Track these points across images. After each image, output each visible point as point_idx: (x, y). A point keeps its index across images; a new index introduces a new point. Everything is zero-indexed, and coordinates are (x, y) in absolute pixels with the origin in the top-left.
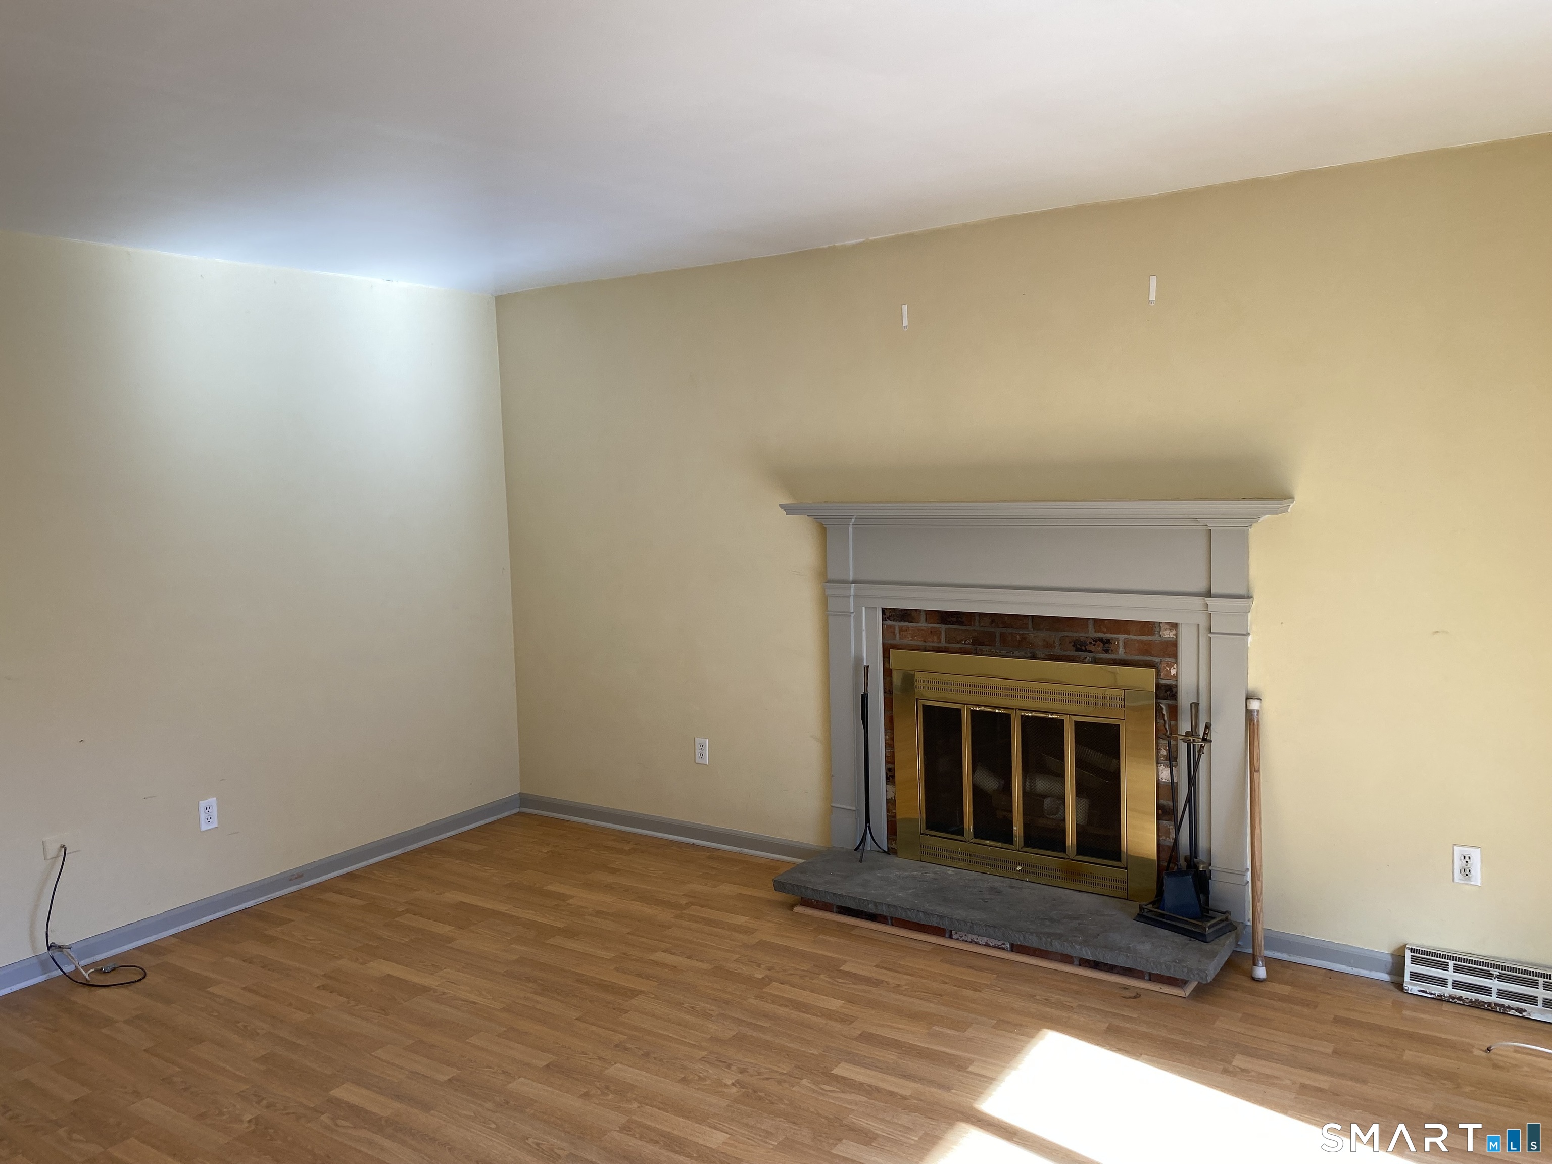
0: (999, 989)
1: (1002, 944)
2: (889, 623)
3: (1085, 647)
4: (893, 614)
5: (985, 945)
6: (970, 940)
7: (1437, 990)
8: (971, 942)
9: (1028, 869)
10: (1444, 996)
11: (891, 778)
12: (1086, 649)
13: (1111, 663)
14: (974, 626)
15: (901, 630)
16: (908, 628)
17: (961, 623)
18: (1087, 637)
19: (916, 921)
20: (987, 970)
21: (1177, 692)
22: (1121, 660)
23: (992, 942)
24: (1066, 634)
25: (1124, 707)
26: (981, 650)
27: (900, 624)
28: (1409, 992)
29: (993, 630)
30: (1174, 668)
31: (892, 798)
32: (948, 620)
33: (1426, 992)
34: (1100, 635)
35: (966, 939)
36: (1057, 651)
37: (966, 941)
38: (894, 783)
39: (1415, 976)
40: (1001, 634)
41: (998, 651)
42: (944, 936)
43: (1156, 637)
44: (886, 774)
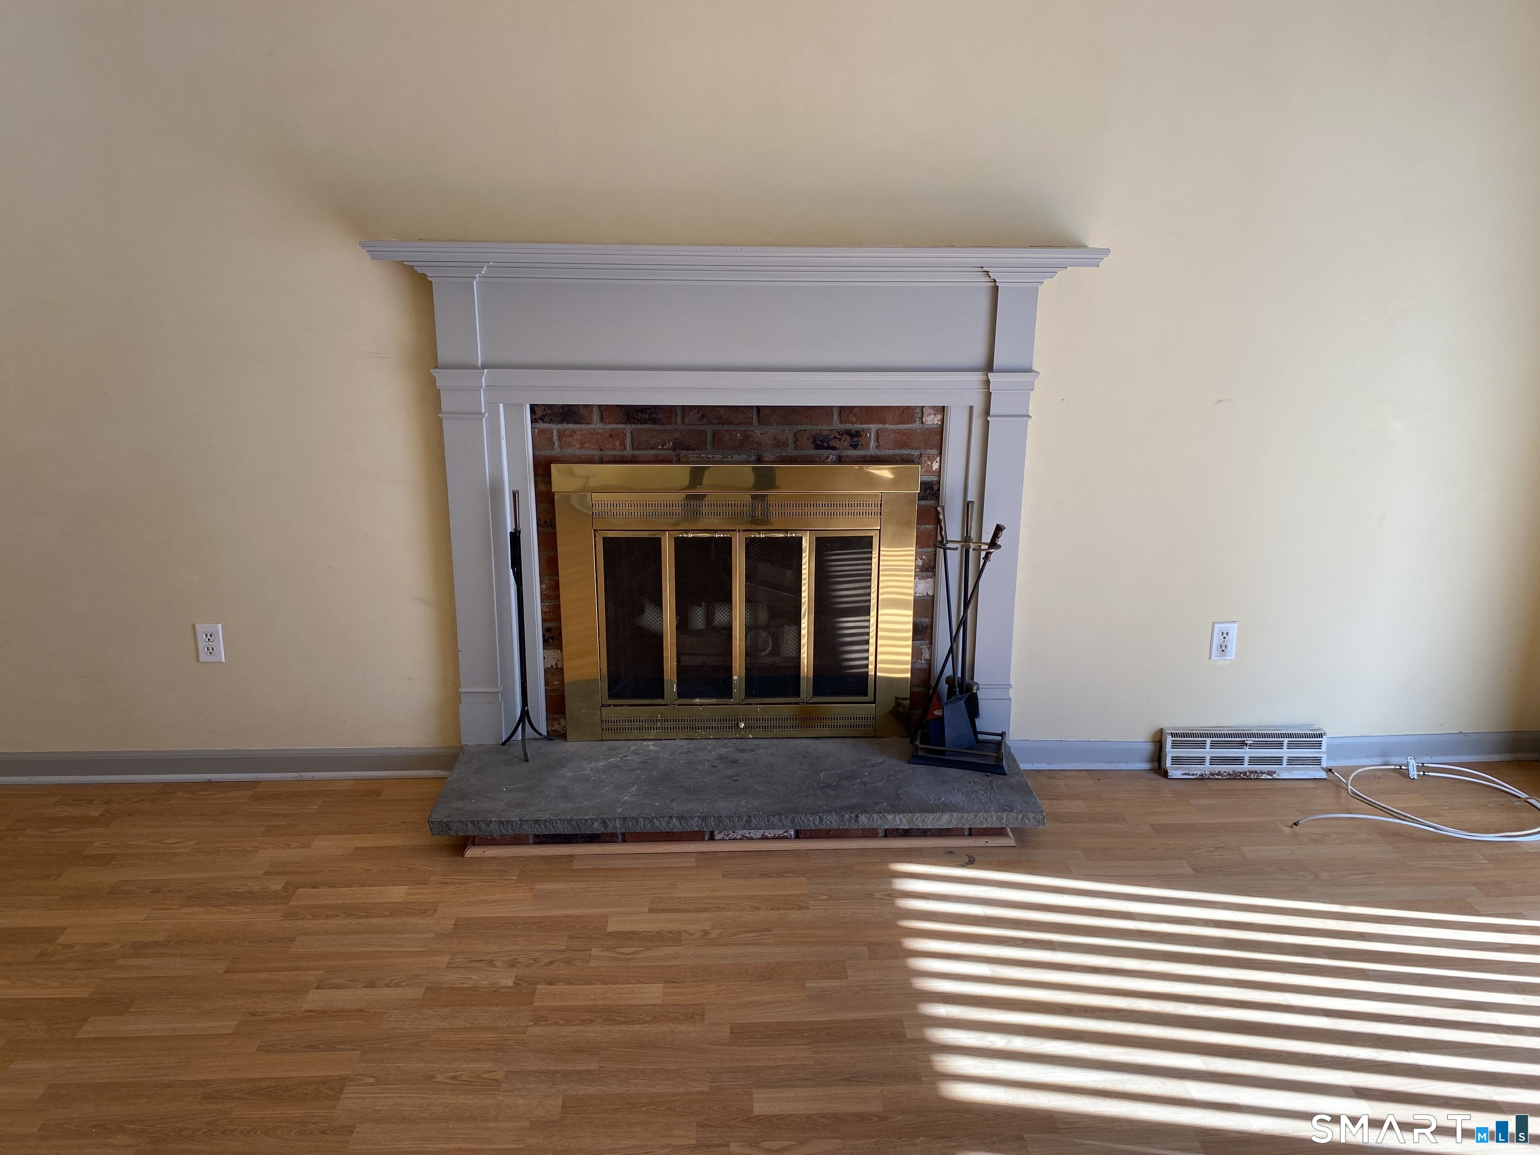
0: (826, 897)
1: (785, 832)
2: (541, 425)
3: (828, 443)
4: (549, 412)
5: (760, 839)
6: (741, 837)
7: (1197, 770)
8: (740, 839)
9: (752, 723)
10: (1205, 774)
11: (550, 640)
12: (829, 445)
13: (861, 462)
14: (676, 424)
15: (561, 434)
16: (575, 432)
17: (655, 421)
18: (830, 430)
19: (667, 830)
20: (787, 872)
21: (939, 490)
22: (872, 456)
23: (769, 833)
24: (803, 427)
25: (880, 515)
26: (686, 456)
27: (559, 426)
28: (1173, 777)
29: (702, 428)
30: (937, 462)
31: (552, 666)
32: (636, 417)
33: (1188, 774)
34: (848, 426)
35: (735, 836)
36: (790, 451)
37: (735, 839)
38: (560, 647)
39: (1176, 760)
40: (714, 434)
41: (710, 456)
42: (703, 840)
43: (917, 424)
44: (544, 635)
